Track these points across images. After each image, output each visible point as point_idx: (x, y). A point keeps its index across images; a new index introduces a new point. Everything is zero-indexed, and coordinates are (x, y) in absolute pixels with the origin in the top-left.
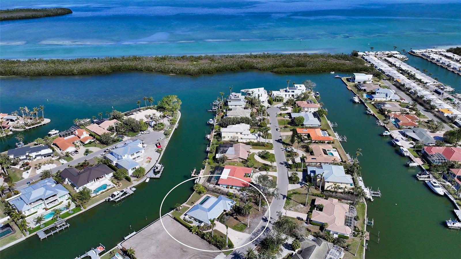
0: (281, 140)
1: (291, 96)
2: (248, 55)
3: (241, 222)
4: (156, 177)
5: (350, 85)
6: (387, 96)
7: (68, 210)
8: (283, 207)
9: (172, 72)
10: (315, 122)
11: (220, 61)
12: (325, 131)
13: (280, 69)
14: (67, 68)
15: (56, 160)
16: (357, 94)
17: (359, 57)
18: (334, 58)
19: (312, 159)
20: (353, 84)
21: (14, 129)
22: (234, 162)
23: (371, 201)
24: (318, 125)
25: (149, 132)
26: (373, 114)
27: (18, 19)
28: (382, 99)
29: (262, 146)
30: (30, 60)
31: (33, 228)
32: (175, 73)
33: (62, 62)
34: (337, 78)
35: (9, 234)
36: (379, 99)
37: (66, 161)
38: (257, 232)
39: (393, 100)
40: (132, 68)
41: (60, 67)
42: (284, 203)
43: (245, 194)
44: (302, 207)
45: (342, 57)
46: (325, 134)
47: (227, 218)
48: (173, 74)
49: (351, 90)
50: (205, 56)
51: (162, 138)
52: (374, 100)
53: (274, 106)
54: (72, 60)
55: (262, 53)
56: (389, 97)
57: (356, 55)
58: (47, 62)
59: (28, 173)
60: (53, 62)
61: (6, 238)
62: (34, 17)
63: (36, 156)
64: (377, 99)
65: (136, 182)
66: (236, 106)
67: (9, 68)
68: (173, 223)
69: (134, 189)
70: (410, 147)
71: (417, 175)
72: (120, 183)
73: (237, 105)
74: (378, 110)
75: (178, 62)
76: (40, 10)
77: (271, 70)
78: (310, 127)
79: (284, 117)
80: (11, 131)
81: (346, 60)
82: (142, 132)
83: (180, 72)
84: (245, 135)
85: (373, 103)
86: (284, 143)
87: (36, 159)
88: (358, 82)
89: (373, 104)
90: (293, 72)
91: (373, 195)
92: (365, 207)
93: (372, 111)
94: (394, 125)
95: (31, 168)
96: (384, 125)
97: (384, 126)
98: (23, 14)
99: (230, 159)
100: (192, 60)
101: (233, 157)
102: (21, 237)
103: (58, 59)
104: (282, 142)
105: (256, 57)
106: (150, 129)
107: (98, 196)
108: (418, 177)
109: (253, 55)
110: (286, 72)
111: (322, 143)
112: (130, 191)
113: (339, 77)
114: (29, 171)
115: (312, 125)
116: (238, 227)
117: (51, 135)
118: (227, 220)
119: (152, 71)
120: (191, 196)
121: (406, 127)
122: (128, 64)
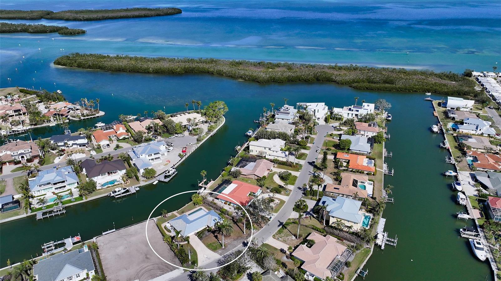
0: (314, 162)
1: (354, 116)
2: (332, 66)
3: (219, 241)
4: (164, 181)
5: (438, 111)
6: (477, 128)
7: (71, 198)
8: (273, 235)
9: (241, 77)
10: (367, 148)
11: (297, 70)
12: (373, 159)
13: (361, 84)
14: (145, 66)
15: (88, 150)
16: (441, 122)
17: (472, 79)
18: (436, 77)
19: (335, 188)
20: (444, 109)
21: (71, 118)
22: (249, 178)
23: (381, 249)
24: (368, 152)
25: (183, 136)
26: (447, 148)
27: (132, 17)
28: (470, 131)
29: (289, 166)
30: (118, 56)
31: (36, 208)
32: (243, 79)
33: (144, 60)
34: (428, 100)
35: (15, 209)
36: (465, 131)
37: (96, 153)
38: (229, 255)
39: (485, 134)
40: (204, 71)
41: (139, 65)
42: (276, 231)
43: (239, 213)
44: (293, 240)
45: (447, 77)
46: (371, 163)
47: (208, 234)
48: (241, 80)
49: (437, 117)
50: (284, 64)
51: (192, 144)
52: (459, 132)
53: (330, 125)
54: (153, 58)
55: (349, 65)
56: (480, 130)
57: (469, 75)
58: (131, 59)
59: (59, 158)
60: (136, 59)
61: (12, 212)
62: (145, 16)
63: (73, 144)
64: (463, 130)
65: (143, 183)
66: (283, 119)
67: (97, 62)
68: (153, 228)
69: (138, 189)
70: (473, 195)
71: (461, 230)
72: (129, 181)
73: (285, 119)
74: (456, 144)
75: (253, 68)
76: (154, 9)
77: (350, 85)
78: (356, 152)
79: (333, 138)
80: (68, 119)
81: (452, 81)
82: (177, 135)
83: (249, 79)
84: (273, 151)
85: (455, 135)
86: (315, 167)
87: (72, 147)
88: (451, 108)
89: (454, 137)
90: (376, 89)
91: (387, 243)
92: (369, 254)
93: (448, 144)
94: (468, 164)
95: (64, 154)
96: (455, 163)
97: (454, 165)
98: (137, 13)
99: (245, 174)
100: (269, 67)
101: (249, 173)
102: (23, 214)
103: (142, 56)
104: (315, 165)
105: (340, 68)
106: (186, 133)
107: (103, 189)
108: (461, 233)
109: (338, 66)
110: (367, 88)
111: (360, 172)
112: (133, 190)
113: (431, 99)
114: (61, 157)
115: (360, 151)
116: (213, 246)
117: (97, 127)
118: (206, 236)
119: (223, 75)
120: (187, 205)
121: (482, 169)
122: (202, 66)
